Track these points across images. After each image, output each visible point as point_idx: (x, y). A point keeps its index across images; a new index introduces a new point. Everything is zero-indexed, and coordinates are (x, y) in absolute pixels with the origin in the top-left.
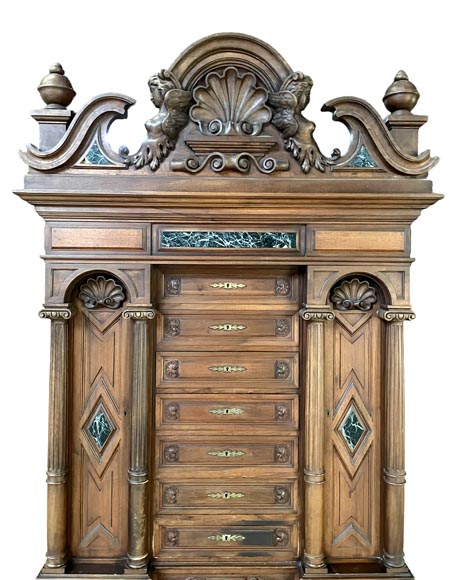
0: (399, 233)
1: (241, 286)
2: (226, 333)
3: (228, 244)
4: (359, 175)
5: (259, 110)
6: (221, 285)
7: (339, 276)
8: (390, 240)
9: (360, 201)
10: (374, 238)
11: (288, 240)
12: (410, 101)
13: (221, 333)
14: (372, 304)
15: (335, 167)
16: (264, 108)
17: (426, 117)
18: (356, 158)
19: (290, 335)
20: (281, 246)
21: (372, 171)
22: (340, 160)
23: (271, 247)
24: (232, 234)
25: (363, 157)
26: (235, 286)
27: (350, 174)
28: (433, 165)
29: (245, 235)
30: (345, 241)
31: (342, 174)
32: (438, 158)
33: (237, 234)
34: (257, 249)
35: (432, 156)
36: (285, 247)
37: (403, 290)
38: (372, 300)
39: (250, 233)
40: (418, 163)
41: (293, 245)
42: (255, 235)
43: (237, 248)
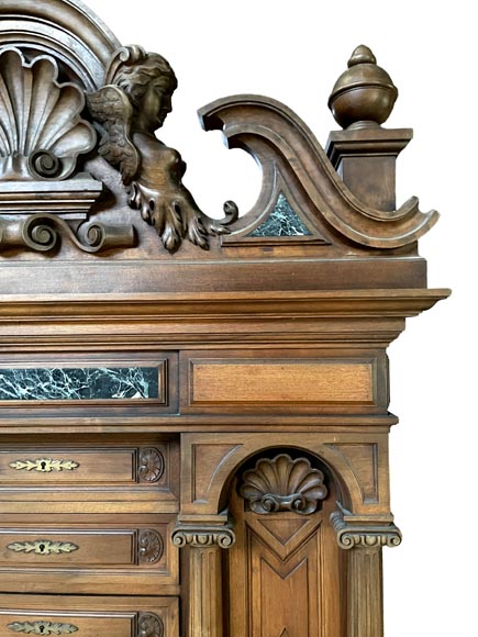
0: (362, 367)
1: (67, 465)
2: (40, 558)
3: (24, 392)
4: (277, 251)
5: (72, 130)
6: (30, 465)
7: (245, 453)
8: (344, 381)
9: (275, 307)
10: (312, 377)
11: (142, 383)
12: (379, 101)
13: (31, 558)
14: (319, 503)
15: (227, 238)
16: (80, 125)
17: (410, 131)
18: (268, 218)
19: (162, 561)
20: (128, 395)
21: (302, 244)
22: (236, 224)
23: (109, 396)
24: (32, 372)
25: (281, 216)
26: (57, 465)
27: (256, 251)
28: (427, 228)
29: (57, 374)
30: (253, 383)
31: (242, 251)
32: (436, 215)
33: (40, 372)
34: (80, 401)
35: (423, 208)
36: (138, 395)
37: (376, 482)
38: (319, 494)
39: (67, 371)
40: (394, 224)
41: (153, 392)
42: (76, 374)
43: (41, 399)
